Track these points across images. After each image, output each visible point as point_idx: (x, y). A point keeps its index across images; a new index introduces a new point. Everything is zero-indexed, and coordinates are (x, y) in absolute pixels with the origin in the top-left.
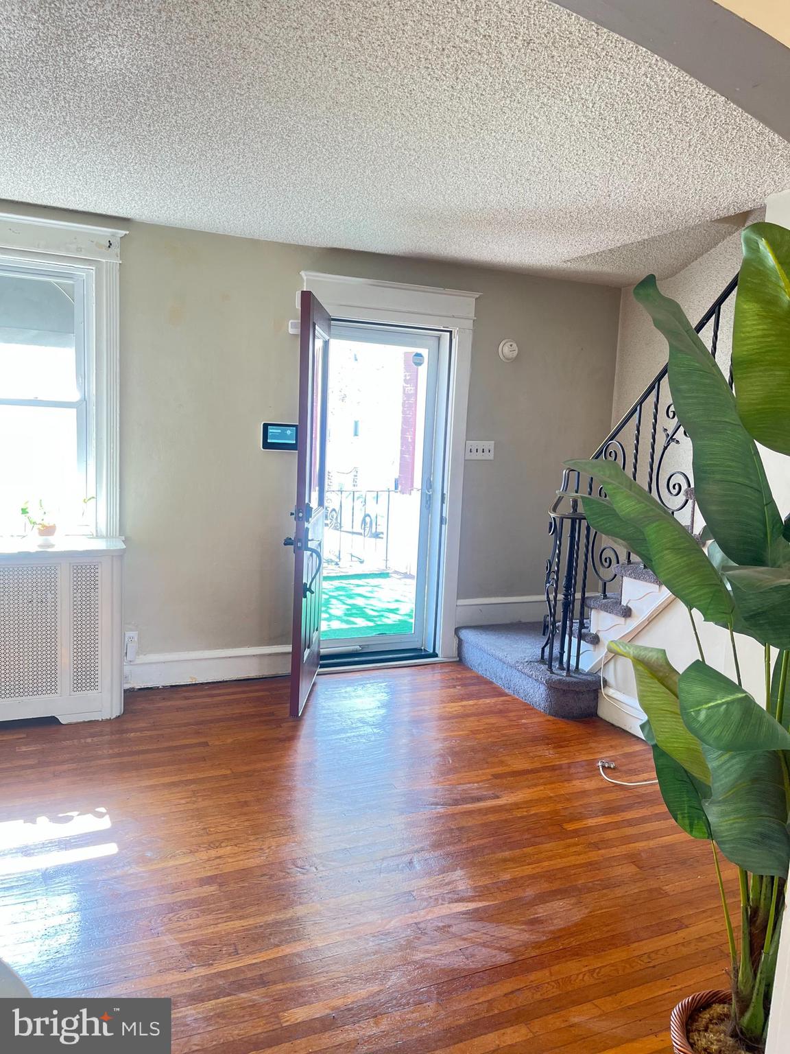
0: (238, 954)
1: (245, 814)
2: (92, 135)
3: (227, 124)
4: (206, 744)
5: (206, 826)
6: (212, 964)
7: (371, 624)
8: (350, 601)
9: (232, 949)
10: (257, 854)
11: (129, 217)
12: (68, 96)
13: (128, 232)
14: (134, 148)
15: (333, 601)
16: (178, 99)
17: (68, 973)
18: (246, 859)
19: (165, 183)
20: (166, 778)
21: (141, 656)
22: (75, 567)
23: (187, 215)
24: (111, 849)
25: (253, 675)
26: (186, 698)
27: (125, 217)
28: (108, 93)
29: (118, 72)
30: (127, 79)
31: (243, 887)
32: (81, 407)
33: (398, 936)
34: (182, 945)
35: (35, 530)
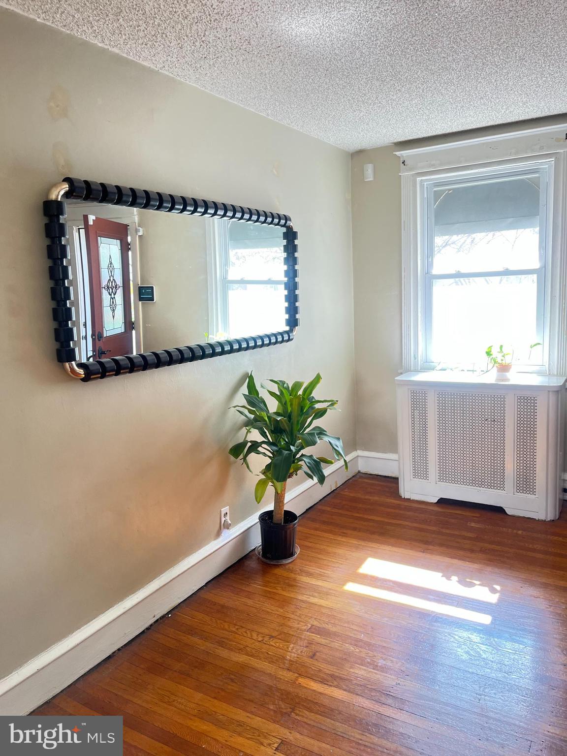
22: (519, 397)
24: (485, 619)
32: (539, 272)
35: (495, 367)
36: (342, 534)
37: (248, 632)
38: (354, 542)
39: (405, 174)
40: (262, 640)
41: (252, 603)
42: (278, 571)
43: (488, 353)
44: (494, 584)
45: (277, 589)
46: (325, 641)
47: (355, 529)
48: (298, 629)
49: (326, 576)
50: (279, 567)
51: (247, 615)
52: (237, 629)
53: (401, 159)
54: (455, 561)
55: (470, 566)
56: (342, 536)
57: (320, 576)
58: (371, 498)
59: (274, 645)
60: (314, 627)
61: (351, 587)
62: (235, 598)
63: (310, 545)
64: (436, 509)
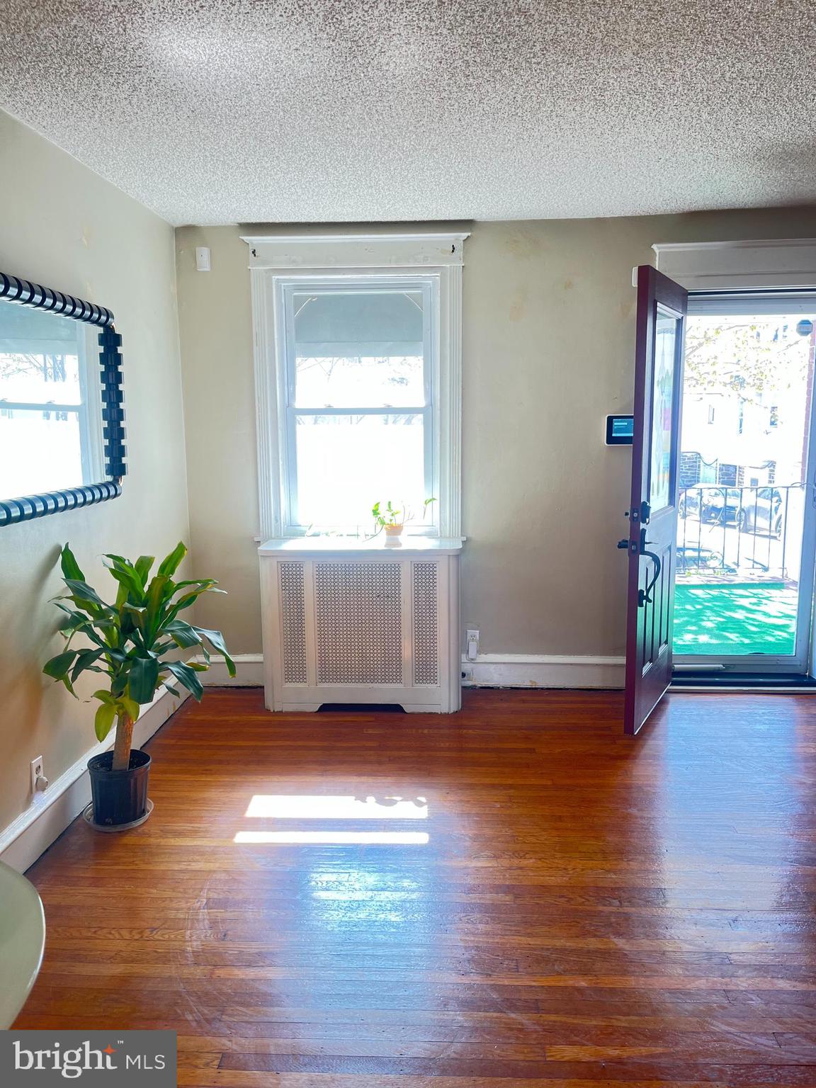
0: (518, 971)
1: (557, 829)
2: (412, 143)
3: (534, 99)
4: (532, 751)
5: (514, 834)
6: (490, 975)
7: (747, 641)
8: (728, 614)
9: (513, 965)
10: (561, 873)
11: (471, 218)
12: (379, 108)
13: (469, 234)
14: (453, 148)
15: (708, 613)
16: (479, 85)
17: (360, 948)
18: (547, 876)
19: (492, 176)
20: (488, 779)
21: (483, 656)
22: (416, 565)
23: (524, 205)
24: (422, 838)
25: (596, 685)
26: (524, 702)
27: (467, 219)
28: (413, 96)
29: (414, 72)
30: (424, 77)
31: (538, 904)
32: (427, 412)
33: (699, 1000)
34: (465, 948)
35: (384, 530)
36: (204, 772)
37: (113, 932)
38: (227, 779)
39: (257, 269)
40: (142, 937)
41: (104, 892)
42: (128, 840)
43: (375, 512)
44: (417, 797)
45: (137, 865)
46: (233, 913)
47: (220, 762)
48: (189, 909)
49: (202, 831)
50: (127, 834)
51: (103, 911)
52: (95, 932)
53: (251, 248)
54: (364, 779)
55: (384, 781)
56: (206, 774)
57: (194, 833)
58: (227, 718)
59: (161, 938)
60: (211, 900)
61: (242, 837)
62: (73, 891)
63: (163, 794)
64: (318, 719)
